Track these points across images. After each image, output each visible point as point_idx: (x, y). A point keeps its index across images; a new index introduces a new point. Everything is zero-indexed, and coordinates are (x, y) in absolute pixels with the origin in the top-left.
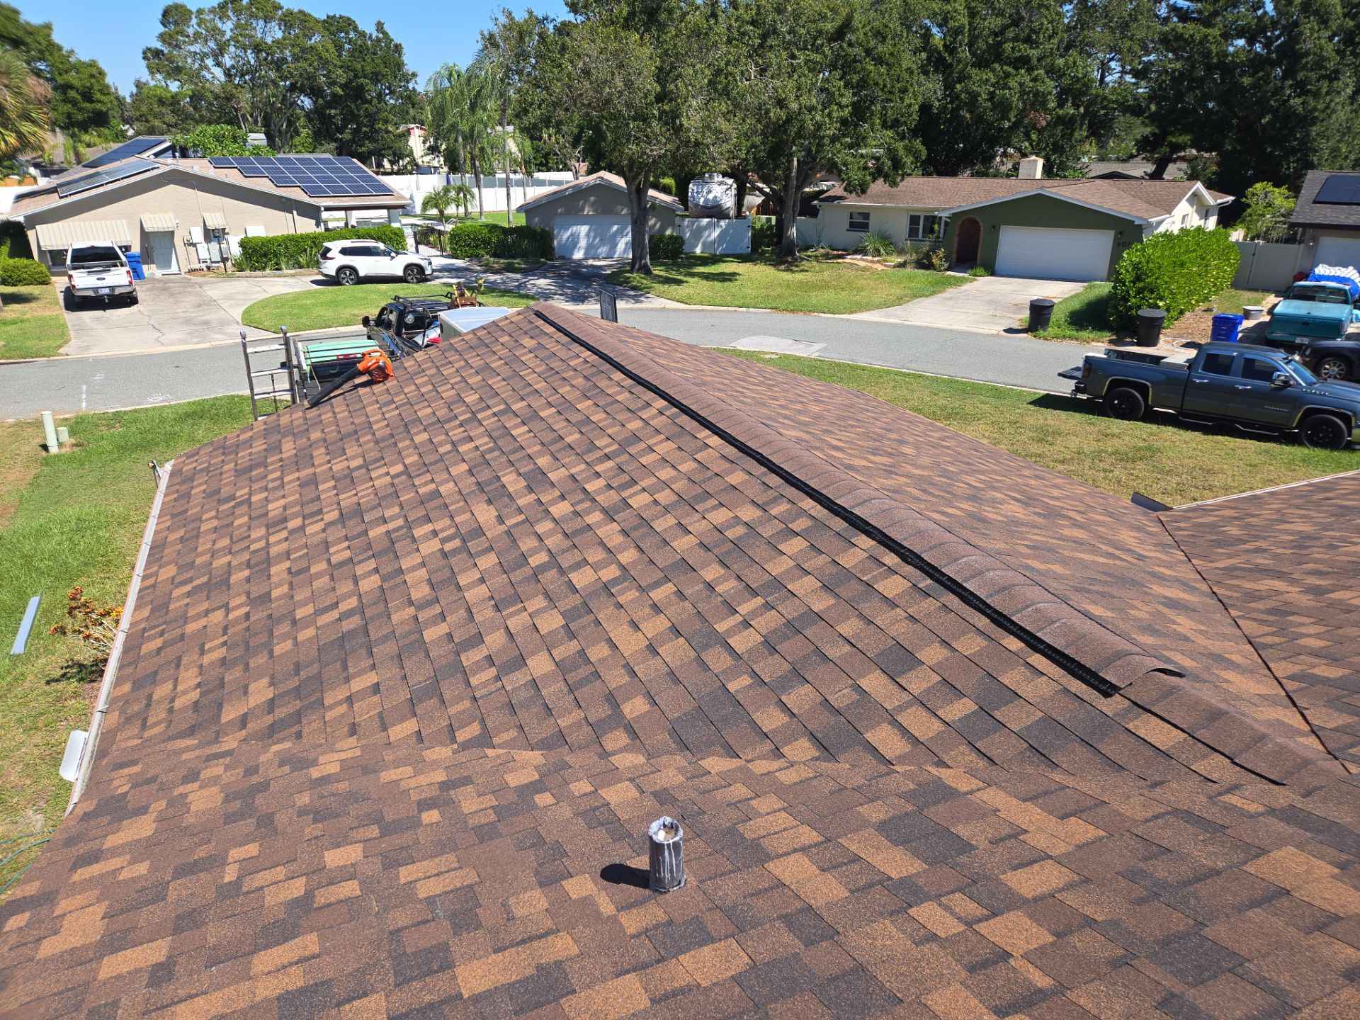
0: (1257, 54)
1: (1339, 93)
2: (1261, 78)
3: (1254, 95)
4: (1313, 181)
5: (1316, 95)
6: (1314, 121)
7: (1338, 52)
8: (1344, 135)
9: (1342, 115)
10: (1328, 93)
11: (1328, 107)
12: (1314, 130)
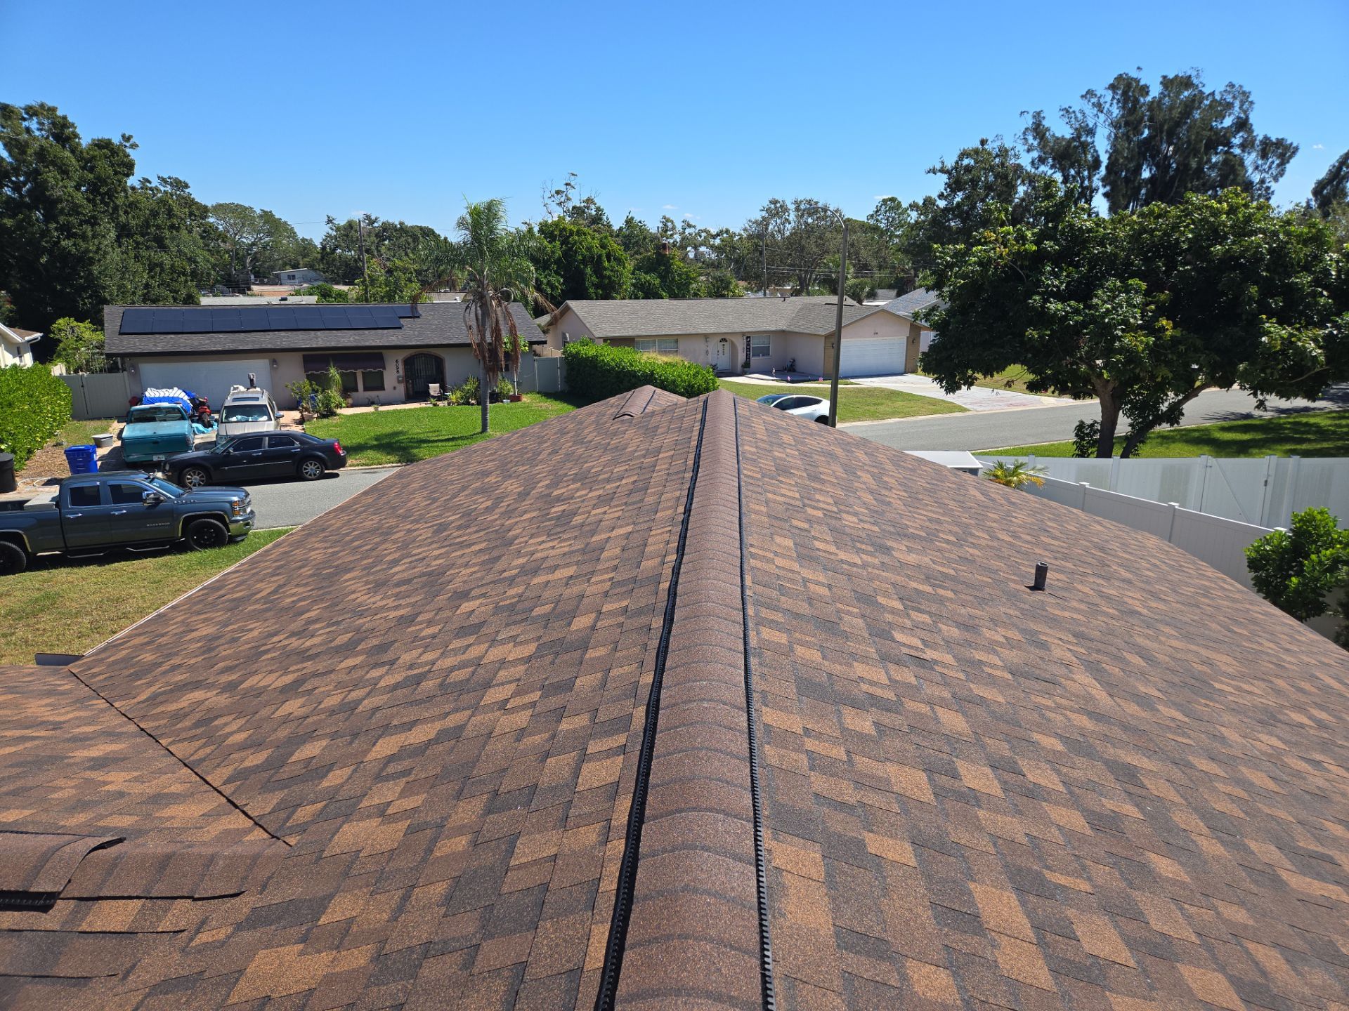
0: (9, 197)
1: (104, 236)
2: (23, 220)
3: (22, 236)
4: (112, 312)
5: (84, 237)
6: (91, 262)
7: (88, 200)
8: (124, 273)
9: (115, 256)
10: (94, 236)
11: (99, 249)
12: (95, 269)
